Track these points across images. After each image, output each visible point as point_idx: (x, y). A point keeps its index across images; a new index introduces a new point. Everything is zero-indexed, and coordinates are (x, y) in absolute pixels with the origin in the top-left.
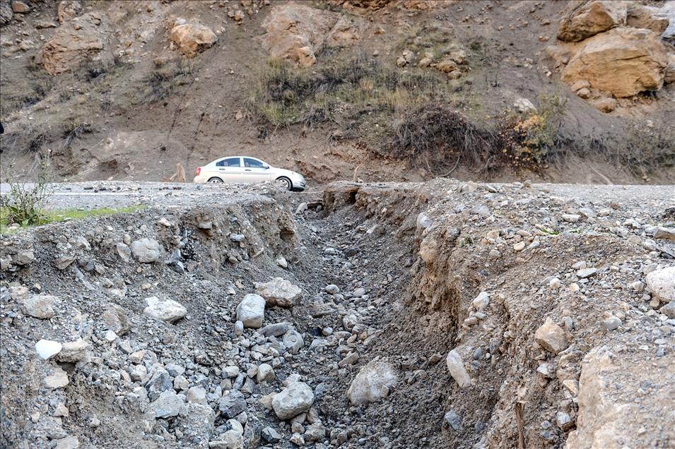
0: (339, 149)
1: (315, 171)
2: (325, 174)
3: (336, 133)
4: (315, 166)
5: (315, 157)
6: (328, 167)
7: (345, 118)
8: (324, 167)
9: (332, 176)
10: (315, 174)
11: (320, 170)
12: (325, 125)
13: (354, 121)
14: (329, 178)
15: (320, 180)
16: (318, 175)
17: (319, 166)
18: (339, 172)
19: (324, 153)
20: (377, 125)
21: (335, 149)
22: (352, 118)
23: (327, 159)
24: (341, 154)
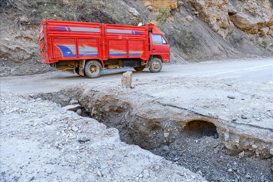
0: (28, 33)
1: (10, 52)
2: (21, 54)
3: (23, 19)
4: (9, 47)
5: (7, 39)
6: (22, 48)
7: (25, 6)
8: (18, 48)
9: (28, 56)
10: (10, 55)
11: (15, 51)
12: (10, 11)
13: (34, 10)
14: (25, 58)
15: (17, 60)
16: (14, 56)
17: (13, 47)
18: (33, 53)
19: (15, 36)
20: (55, 15)
21: (25, 33)
22: (32, 7)
23: (18, 41)
24: (32, 37)
